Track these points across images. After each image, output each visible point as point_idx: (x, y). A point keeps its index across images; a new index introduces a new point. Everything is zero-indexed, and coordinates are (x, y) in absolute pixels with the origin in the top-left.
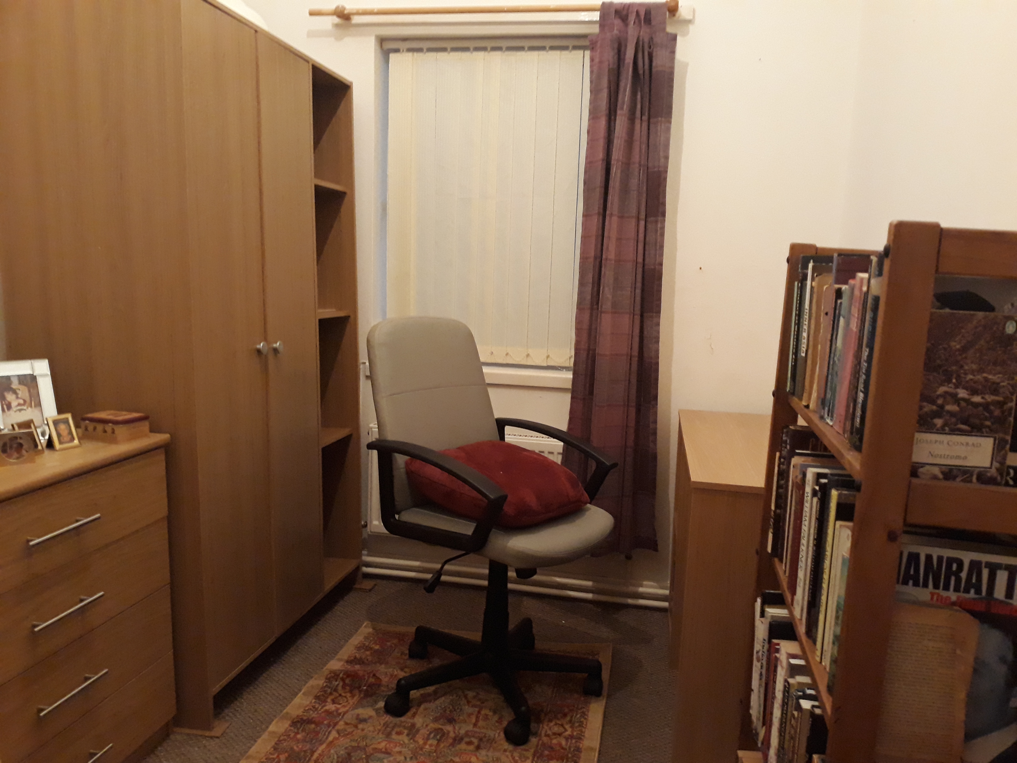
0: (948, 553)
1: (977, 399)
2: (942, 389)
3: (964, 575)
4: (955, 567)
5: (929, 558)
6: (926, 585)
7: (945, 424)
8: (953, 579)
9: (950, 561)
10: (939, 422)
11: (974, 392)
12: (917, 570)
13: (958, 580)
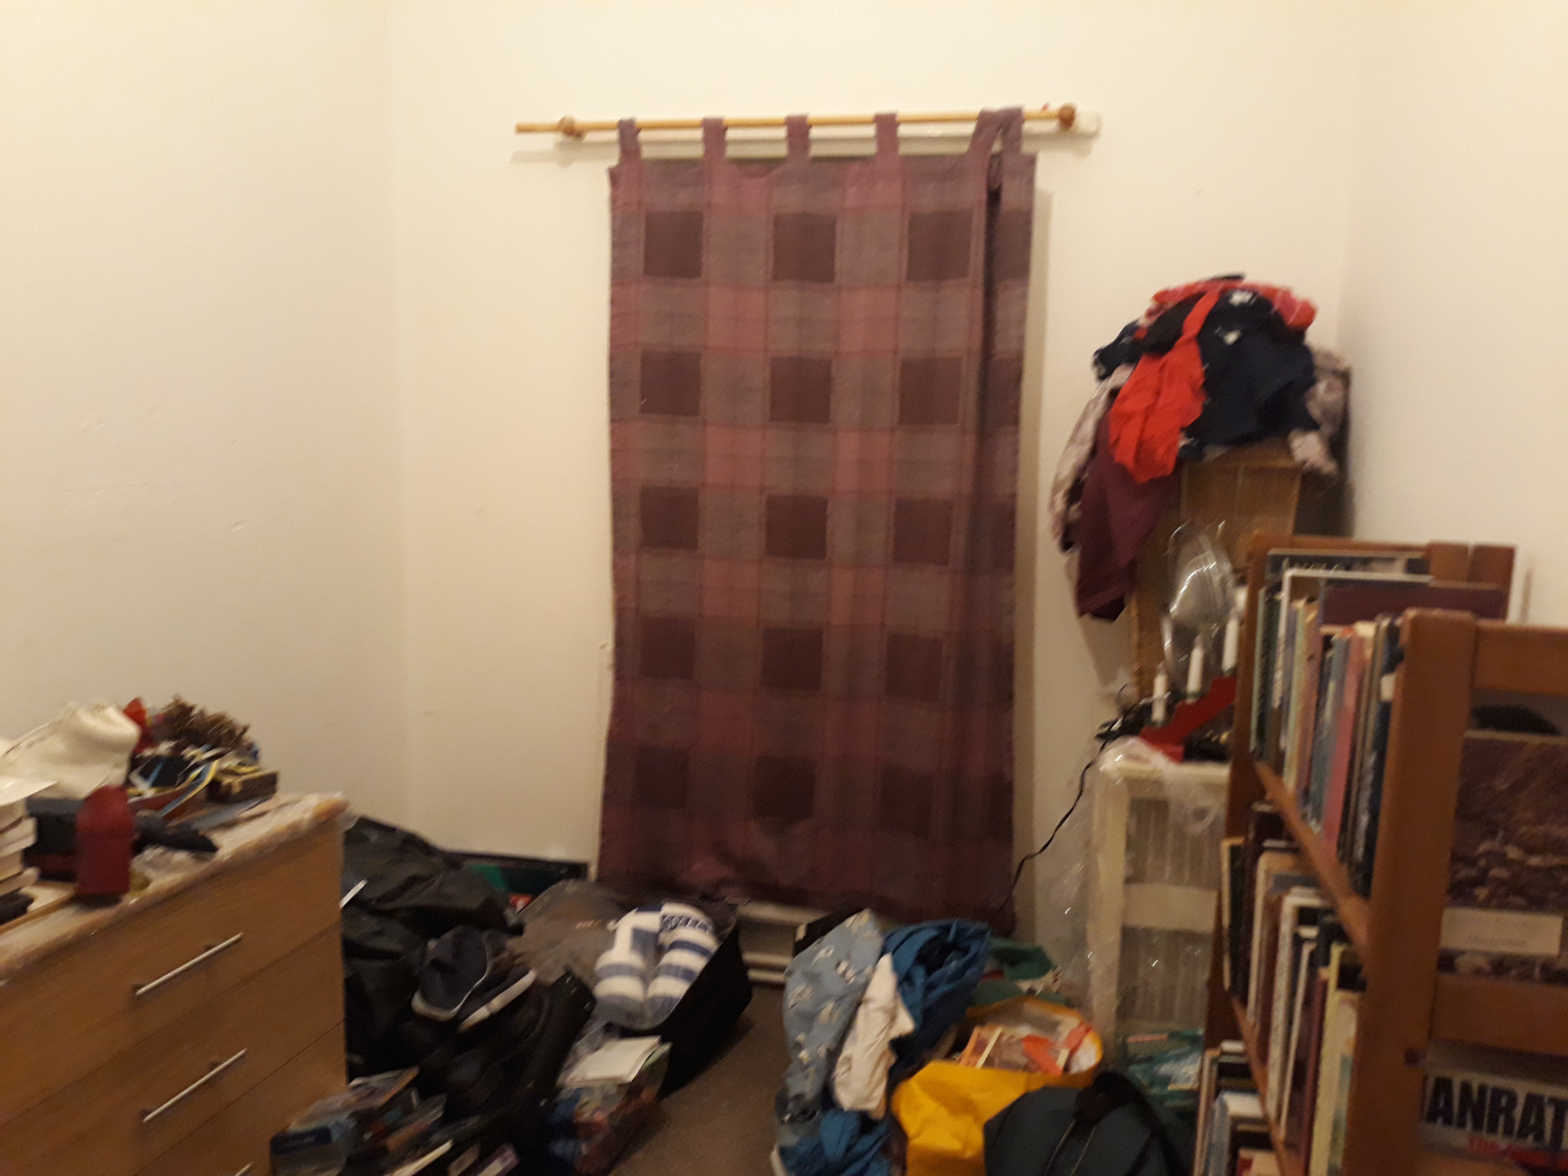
0: (1494, 1081)
1: (1535, 861)
2: (1483, 847)
3: (1518, 1113)
4: (1504, 1101)
5: (1466, 1088)
6: (1461, 1124)
7: (1491, 896)
8: (1502, 1120)
9: (1498, 1093)
10: (1482, 893)
11: (1531, 851)
12: (1449, 1103)
13: (1510, 1121)
